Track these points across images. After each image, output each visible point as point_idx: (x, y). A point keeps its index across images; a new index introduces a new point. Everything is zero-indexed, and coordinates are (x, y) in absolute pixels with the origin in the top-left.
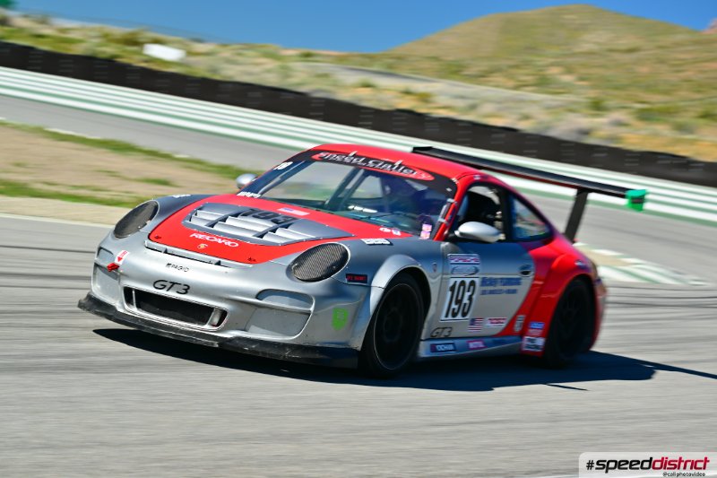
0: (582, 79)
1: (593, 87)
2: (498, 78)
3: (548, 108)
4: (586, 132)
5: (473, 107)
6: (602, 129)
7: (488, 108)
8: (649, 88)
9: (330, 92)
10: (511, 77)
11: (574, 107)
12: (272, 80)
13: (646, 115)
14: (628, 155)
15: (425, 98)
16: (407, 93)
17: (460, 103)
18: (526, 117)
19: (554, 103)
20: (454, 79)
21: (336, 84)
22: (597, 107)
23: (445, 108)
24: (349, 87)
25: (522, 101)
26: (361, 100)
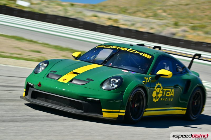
0: (169, 15)
1: (174, 17)
2: (140, 14)
3: (159, 25)
4: (174, 34)
5: (133, 25)
6: (179, 33)
7: (138, 25)
8: (193, 18)
9: (82, 18)
10: (144, 13)
11: (168, 25)
12: (62, 14)
13: (194, 28)
14: (192, 43)
15: (116, 21)
16: (110, 19)
17: (129, 23)
18: (152, 28)
19: (160, 23)
20: (125, 14)
21: (84, 16)
22: (176, 25)
23: (123, 24)
24: (88, 16)
25: (149, 22)
26: (94, 21)
